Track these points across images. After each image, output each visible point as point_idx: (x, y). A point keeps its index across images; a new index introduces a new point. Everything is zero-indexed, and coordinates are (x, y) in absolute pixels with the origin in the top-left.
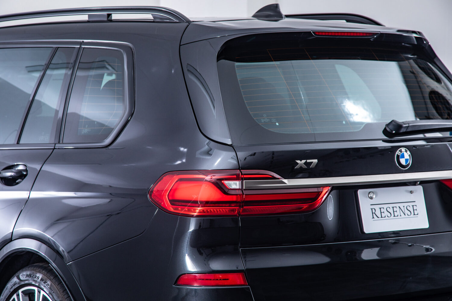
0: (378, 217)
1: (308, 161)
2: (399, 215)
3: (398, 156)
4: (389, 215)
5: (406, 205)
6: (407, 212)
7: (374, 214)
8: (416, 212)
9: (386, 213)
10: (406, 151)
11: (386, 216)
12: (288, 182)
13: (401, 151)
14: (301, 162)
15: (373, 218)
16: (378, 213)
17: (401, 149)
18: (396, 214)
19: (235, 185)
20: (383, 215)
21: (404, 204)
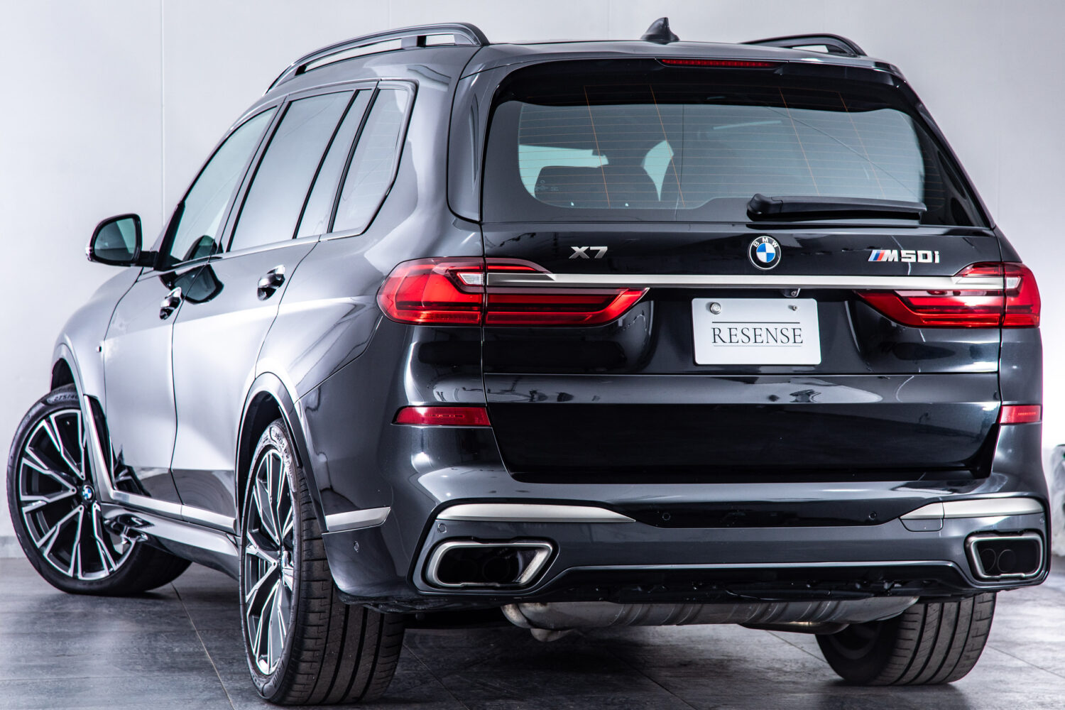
0: (724, 342)
1: (592, 248)
2: (765, 341)
3: (754, 249)
4: (746, 339)
5: (780, 327)
6: (780, 337)
7: (717, 337)
8: (798, 339)
9: (740, 337)
10: (770, 242)
11: (740, 342)
12: (556, 278)
13: (760, 241)
14: (579, 250)
15: (715, 342)
16: (725, 336)
17: (761, 239)
18: (759, 339)
19: (474, 279)
20: (734, 339)
21: (776, 325)
